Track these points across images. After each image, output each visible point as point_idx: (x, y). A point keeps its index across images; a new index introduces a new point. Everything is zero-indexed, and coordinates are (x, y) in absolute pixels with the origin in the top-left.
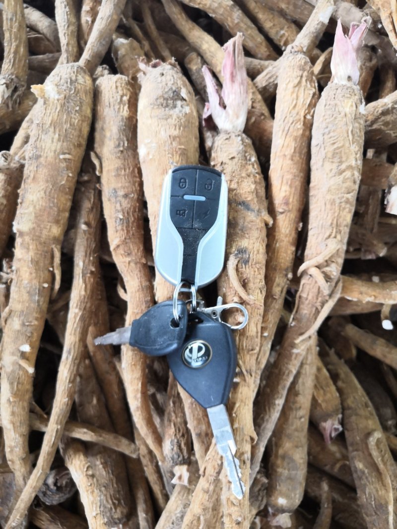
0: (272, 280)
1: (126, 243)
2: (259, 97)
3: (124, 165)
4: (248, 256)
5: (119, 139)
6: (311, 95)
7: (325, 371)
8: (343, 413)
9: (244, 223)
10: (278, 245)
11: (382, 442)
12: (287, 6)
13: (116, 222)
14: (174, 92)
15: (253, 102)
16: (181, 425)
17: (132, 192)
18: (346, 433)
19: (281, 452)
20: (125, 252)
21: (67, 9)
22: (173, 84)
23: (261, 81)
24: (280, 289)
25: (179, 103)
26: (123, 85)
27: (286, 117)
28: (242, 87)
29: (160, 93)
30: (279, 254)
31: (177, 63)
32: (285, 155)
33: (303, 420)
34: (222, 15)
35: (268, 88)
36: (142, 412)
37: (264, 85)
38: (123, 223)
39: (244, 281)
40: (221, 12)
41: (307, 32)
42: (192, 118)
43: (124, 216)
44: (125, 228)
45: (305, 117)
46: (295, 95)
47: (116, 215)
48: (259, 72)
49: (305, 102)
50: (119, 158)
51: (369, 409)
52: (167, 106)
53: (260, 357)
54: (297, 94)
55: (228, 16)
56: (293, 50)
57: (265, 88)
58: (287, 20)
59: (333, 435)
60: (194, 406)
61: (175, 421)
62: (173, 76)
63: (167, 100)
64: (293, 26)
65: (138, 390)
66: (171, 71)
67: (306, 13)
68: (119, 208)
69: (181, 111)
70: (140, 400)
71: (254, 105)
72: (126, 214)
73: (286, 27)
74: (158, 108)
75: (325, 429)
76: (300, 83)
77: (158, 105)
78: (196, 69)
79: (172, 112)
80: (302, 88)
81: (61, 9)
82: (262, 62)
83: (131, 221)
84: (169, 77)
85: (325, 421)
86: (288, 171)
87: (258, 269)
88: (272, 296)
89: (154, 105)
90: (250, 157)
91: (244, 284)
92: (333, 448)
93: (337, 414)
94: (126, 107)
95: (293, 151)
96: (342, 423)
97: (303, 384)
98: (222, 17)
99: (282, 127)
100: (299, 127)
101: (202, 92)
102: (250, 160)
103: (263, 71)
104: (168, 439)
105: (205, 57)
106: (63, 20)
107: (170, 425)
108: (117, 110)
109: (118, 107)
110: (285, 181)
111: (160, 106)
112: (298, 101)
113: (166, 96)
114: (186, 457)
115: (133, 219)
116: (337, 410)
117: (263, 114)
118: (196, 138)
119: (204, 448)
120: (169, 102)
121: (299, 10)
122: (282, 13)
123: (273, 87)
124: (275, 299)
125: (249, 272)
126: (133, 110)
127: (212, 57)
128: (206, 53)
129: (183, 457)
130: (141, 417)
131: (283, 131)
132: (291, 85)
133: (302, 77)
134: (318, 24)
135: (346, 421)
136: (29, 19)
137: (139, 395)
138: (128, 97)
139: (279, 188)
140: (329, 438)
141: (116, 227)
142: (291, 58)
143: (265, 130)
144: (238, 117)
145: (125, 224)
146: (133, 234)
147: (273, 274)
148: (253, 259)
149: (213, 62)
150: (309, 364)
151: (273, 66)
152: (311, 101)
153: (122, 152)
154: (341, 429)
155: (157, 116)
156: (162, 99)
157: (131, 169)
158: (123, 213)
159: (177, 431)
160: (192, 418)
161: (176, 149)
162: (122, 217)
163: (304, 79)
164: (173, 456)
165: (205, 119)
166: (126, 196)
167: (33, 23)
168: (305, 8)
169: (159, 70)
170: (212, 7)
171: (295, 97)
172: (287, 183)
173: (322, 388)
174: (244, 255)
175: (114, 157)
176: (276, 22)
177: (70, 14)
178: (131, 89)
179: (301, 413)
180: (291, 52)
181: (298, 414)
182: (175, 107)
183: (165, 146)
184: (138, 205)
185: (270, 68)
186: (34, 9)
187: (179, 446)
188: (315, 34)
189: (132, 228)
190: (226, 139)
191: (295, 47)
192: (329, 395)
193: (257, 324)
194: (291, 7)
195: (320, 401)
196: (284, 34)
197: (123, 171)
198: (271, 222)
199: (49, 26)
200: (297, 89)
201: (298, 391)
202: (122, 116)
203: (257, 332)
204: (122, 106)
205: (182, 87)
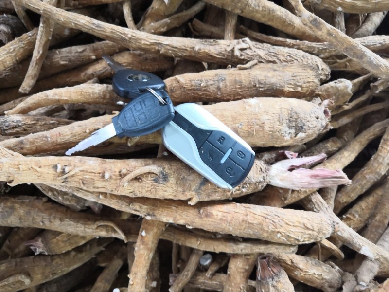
0: (145, 203)
1: (181, 89)
2: (302, 196)
3: (244, 88)
4: (161, 182)
5: (265, 84)
6: (297, 238)
7: (83, 242)
8: (49, 255)
9: (190, 180)
10: (174, 208)
11: (22, 285)
12: (378, 220)
13: (198, 80)
14: (302, 127)
15: (298, 191)
16: (34, 129)
17: (222, 94)
18: (33, 257)
19: (17, 206)
20: (174, 87)
21: (378, 45)
22: (309, 126)
23: (317, 198)
24: (138, 208)
25: (293, 131)
26: (311, 87)
27: (279, 217)
28: (307, 184)
29: (302, 115)
30: (166, 209)
31: (328, 130)
32: (247, 215)
33: (41, 224)
34: (373, 165)
35: (311, 203)
36: (44, 99)
37: (313, 200)
38: (197, 86)
39: (140, 178)
40: (374, 164)
41: (353, 236)
42: (281, 142)
43: (202, 87)
44: (193, 87)
45: (278, 232)
46: (297, 224)
47: (204, 81)
48: (324, 196)
49: (291, 232)
50: (250, 83)
51: (51, 276)
52: (290, 121)
53: (83, 191)
54: (298, 226)
55: (372, 170)
56: (335, 224)
57: (310, 201)
58: (367, 220)
59: (32, 248)
60: (44, 139)
61: (38, 124)
62: (316, 126)
63: (296, 122)
64: (362, 225)
65: (61, 96)
66: (320, 125)
67: (372, 236)
68: (210, 83)
69: (286, 132)
70: (53, 98)
71: (296, 192)
72: (204, 89)
73: (361, 219)
74: (289, 114)
75: (37, 241)
76: (308, 229)
77: (291, 114)
78: (328, 146)
79: (285, 125)
80: (303, 231)
81: (379, 40)
82: (333, 199)
83: (198, 92)
84: (315, 123)
85: (42, 242)
86: (233, 217)
87: (150, 190)
88: (132, 202)
89: (291, 111)
90: (245, 188)
91: (137, 179)
92: (22, 247)
93: (47, 251)
94: (292, 90)
95: (250, 222)
96: (41, 254)
97: (70, 225)
98: (371, 165)
99: (270, 214)
100: (270, 227)
101: (309, 151)
102: (243, 187)
103: (325, 200)
104: (22, 118)
105: (338, 154)
106: (369, 42)
107: (34, 120)
108: (290, 82)
109: (293, 83)
110: (225, 214)
111: (290, 116)
112: (292, 227)
113: (299, 120)
114: (6, 132)
115: (200, 94)
116: (50, 251)
117: (286, 199)
118: (264, 144)
119: (12, 146)
120: (294, 123)
121: (374, 230)
122: (372, 216)
123: (311, 207)
124: (130, 205)
125: (148, 182)
126: (290, 95)
127: (337, 159)
128: (340, 154)
129: (7, 130)
130: (40, 99)
131: (267, 214)
132: (306, 222)
133: (313, 230)
134: (360, 245)
135: (42, 257)
136: (374, 15)
137: (57, 98)
138: (300, 91)
139: (220, 209)
140: (29, 244)
141: (194, 80)
142: (329, 222)
143: (272, 201)
144: (281, 180)
145: (196, 88)
146: (188, 94)
147: (150, 204)
148: (158, 187)
149: (333, 160)
150: (84, 230)
151: (328, 208)
152: (292, 237)
153: (255, 86)
154: (36, 254)
155: (282, 113)
156: (296, 117)
157: (241, 93)
158: (205, 87)
159: (28, 126)
160: (35, 137)
161: (253, 128)
162: (202, 85)
163: (310, 232)
164: (8, 122)
165: (284, 153)
166: (219, 89)
167: (371, 18)
168: (376, 235)
169: (322, 115)
170: (379, 157)
171: (295, 225)
172: (224, 217)
173: (69, 240)
174: (161, 179)
175: (251, 79)
176: (366, 211)
177: (374, 47)
178: (307, 93)
179: (47, 223)
180: (334, 222)
181: (46, 220)
182: (290, 128)
183: (256, 119)
184: (212, 98)
185: (326, 206)
186: (382, 19)
187: (16, 127)
188: (351, 243)
189: (193, 93)
190: (261, 169)
191: (338, 225)
192: (62, 245)
193: (104, 188)
194: (377, 223)
195: (58, 237)
196: (355, 217)
197: (239, 87)
198: (191, 203)
199: (367, 31)
200: (303, 226)
201: (64, 221)
202: (284, 86)
203: (98, 188)
204: (293, 86)
205: (307, 133)
